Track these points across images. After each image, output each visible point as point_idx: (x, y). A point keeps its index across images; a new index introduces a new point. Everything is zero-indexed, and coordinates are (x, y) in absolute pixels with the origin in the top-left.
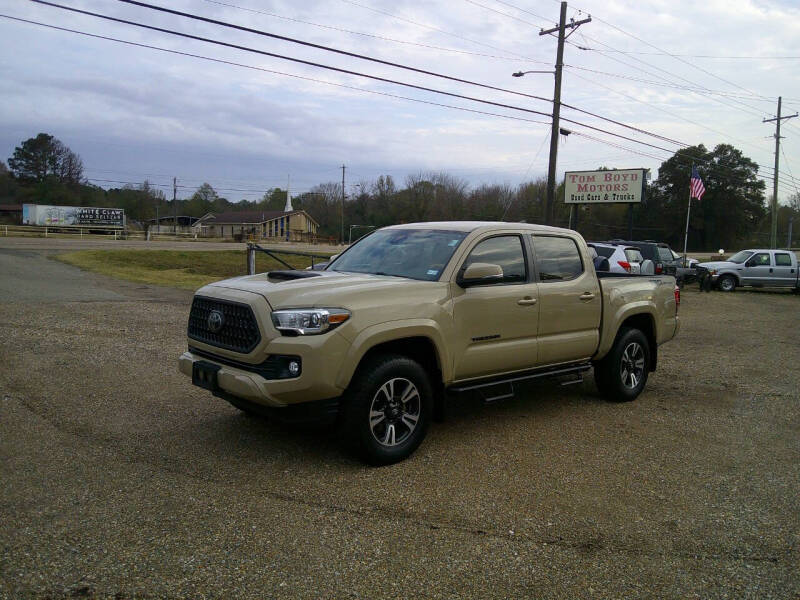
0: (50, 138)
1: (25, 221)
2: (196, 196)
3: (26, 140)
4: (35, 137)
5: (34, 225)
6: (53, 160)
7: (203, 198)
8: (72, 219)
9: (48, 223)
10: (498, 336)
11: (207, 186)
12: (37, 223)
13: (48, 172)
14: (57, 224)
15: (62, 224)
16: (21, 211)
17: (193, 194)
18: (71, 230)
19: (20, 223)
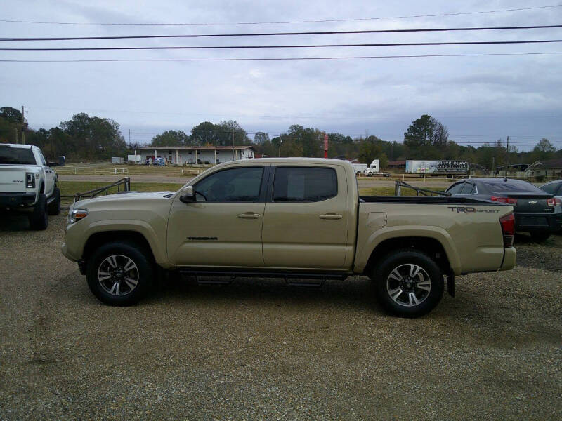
0: (429, 117)
1: (407, 171)
2: (536, 149)
3: (415, 120)
4: (420, 118)
5: (411, 173)
6: (430, 132)
7: (541, 149)
8: (434, 169)
9: (419, 172)
10: (216, 238)
11: (545, 141)
12: (413, 172)
13: (427, 139)
14: (424, 172)
15: (428, 172)
16: (405, 165)
17: (534, 147)
18: (433, 176)
19: (404, 172)
